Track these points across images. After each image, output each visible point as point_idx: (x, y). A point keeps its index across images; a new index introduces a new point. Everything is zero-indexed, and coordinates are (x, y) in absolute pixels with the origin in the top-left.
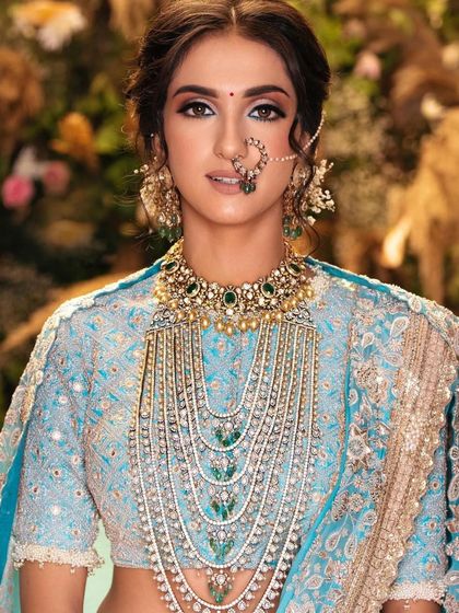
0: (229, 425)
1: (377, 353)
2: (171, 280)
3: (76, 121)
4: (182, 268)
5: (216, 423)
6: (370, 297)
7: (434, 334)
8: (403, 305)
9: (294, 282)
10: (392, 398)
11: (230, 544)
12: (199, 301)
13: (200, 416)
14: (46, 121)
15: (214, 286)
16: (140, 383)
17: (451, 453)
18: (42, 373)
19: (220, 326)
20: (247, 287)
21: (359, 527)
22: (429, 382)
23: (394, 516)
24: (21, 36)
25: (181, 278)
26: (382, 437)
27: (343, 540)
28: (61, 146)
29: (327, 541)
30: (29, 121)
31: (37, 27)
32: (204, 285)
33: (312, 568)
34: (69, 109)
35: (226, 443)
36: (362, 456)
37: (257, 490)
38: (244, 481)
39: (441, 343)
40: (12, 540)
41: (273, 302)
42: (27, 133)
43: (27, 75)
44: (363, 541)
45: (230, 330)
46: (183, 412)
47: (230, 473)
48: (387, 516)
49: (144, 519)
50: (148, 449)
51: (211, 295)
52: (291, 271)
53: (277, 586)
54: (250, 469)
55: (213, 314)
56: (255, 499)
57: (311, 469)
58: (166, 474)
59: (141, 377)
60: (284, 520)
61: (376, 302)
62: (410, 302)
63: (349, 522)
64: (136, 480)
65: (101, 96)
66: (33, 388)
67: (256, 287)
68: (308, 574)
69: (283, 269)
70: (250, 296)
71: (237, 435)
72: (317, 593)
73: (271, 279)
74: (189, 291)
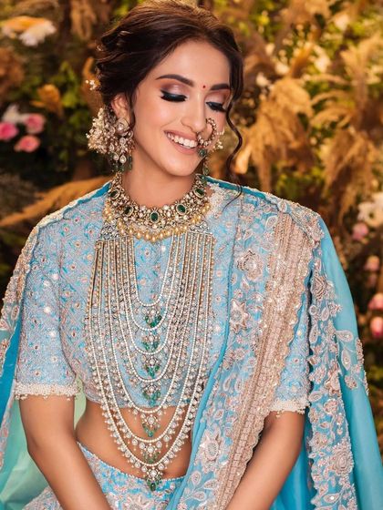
0: (153, 312)
1: (256, 242)
2: (115, 204)
3: (49, 88)
4: (122, 195)
5: (144, 310)
6: (252, 203)
7: (296, 227)
8: (274, 207)
9: (199, 202)
10: (266, 274)
11: (157, 395)
12: (133, 219)
13: (133, 306)
14: (26, 88)
15: (143, 209)
16: (92, 281)
17: (310, 310)
18: (29, 265)
19: (147, 236)
20: (166, 208)
21: (244, 371)
22: (293, 262)
23: (271, 356)
24: (7, 38)
25: (121, 203)
26: (258, 303)
27: (233, 381)
28: (38, 104)
29: (224, 385)
30: (14, 88)
31: (19, 33)
32: (136, 208)
33: (217, 406)
34: (44, 82)
35: (152, 325)
36: (241, 320)
37: (174, 356)
38: (166, 350)
39: (301, 235)
40: (14, 381)
41: (185, 218)
42: (12, 96)
43: (12, 60)
44: (247, 379)
45: (154, 239)
46: (122, 304)
47: (155, 346)
48: (265, 357)
49: (96, 381)
50: (97, 333)
51: (141, 215)
52: (197, 194)
53: (189, 423)
54: (169, 342)
55: (143, 228)
56: (173, 363)
57: (209, 342)
58: (110, 350)
59: (93, 276)
60: (191, 377)
61: (256, 205)
62: (279, 204)
63: (236, 368)
64: (90, 355)
65: (66, 73)
66: (24, 276)
67: (173, 208)
68: (214, 410)
69: (191, 194)
70: (169, 215)
71: (160, 318)
72: (221, 422)
73: (182, 201)
74: (127, 212)
